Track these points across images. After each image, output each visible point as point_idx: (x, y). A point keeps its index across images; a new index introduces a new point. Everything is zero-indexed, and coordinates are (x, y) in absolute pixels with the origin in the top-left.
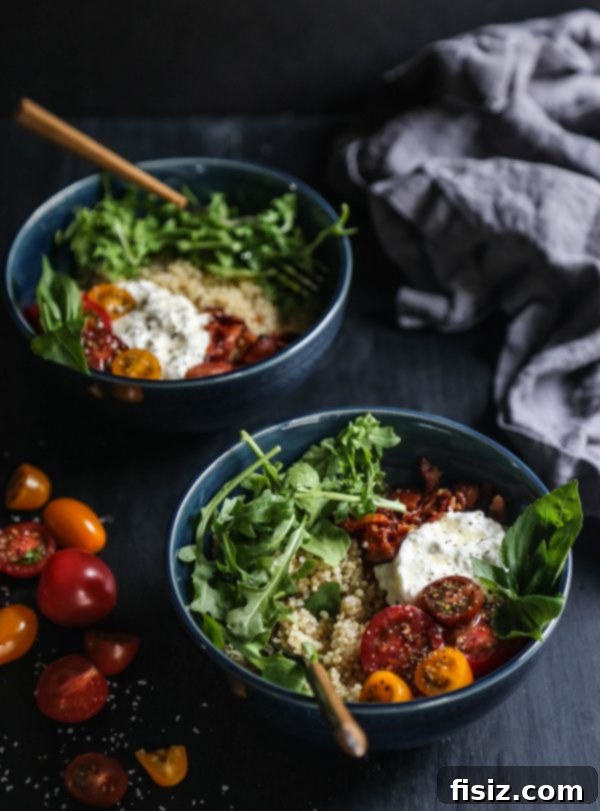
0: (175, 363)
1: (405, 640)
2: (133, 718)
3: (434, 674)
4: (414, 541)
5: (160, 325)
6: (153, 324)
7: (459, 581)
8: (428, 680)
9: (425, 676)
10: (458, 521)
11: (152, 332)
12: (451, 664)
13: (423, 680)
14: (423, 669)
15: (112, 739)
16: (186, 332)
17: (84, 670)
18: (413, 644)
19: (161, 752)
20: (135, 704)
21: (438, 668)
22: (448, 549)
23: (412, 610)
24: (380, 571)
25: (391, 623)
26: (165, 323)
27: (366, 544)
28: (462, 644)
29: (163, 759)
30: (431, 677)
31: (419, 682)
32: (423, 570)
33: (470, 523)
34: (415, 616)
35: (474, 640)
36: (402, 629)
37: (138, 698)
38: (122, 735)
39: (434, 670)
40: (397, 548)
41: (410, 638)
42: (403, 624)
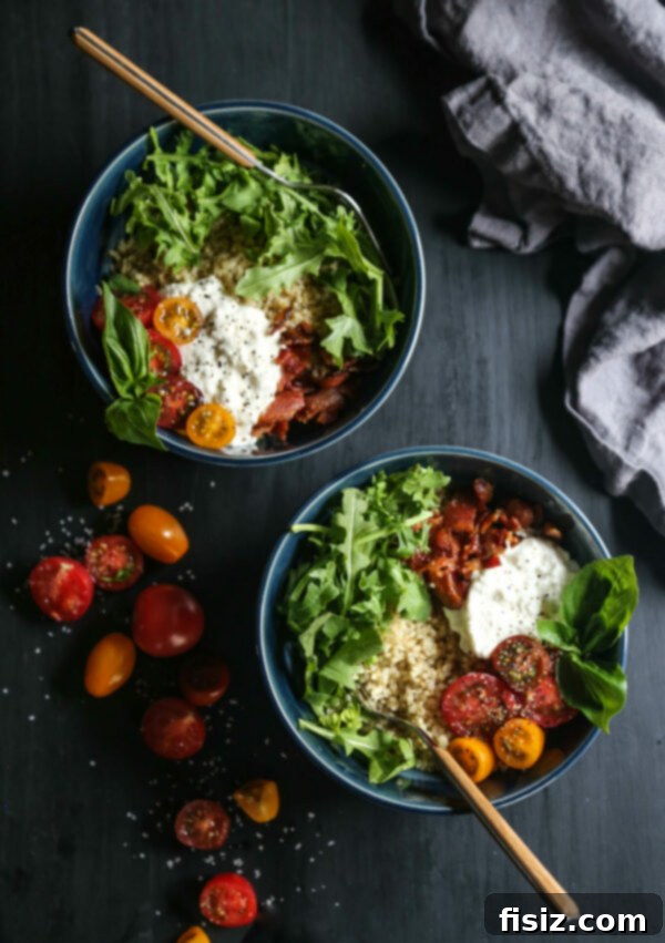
1: (482, 702)
2: (228, 741)
3: (512, 745)
4: (480, 592)
5: (230, 362)
6: (223, 359)
7: (525, 641)
8: (507, 751)
9: (504, 745)
10: (514, 560)
11: (223, 369)
12: (526, 736)
13: (503, 749)
14: (502, 739)
15: (212, 763)
16: (257, 372)
17: (182, 715)
18: (489, 704)
19: (255, 791)
20: (228, 725)
21: (516, 740)
22: (511, 597)
23: (487, 678)
24: (449, 614)
25: (469, 688)
26: (235, 360)
27: (433, 585)
28: (533, 703)
29: (258, 799)
30: (510, 748)
31: (500, 751)
32: (491, 624)
33: (527, 561)
34: (490, 683)
35: (543, 698)
36: (479, 693)
37: (231, 719)
38: (219, 759)
39: (511, 741)
40: (464, 595)
41: (486, 700)
42: (479, 689)
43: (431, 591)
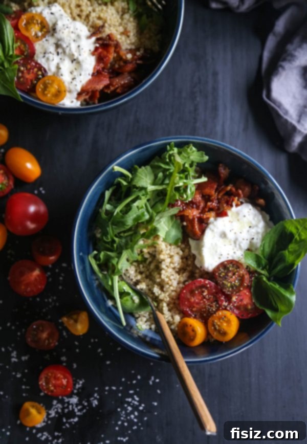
0: (74, 82)
1: (204, 297)
2: (60, 288)
3: (219, 326)
4: (213, 231)
5: (64, 52)
6: (60, 50)
7: (235, 264)
8: (215, 329)
9: (214, 325)
10: (238, 214)
11: (60, 56)
12: (229, 322)
13: (213, 328)
14: (213, 321)
15: (50, 300)
16: (81, 58)
18: (208, 300)
19: (75, 317)
20: (61, 278)
21: (222, 323)
22: (231, 236)
23: (209, 283)
24: (192, 243)
25: (197, 288)
26: (67, 51)
27: (185, 224)
28: (235, 302)
29: (76, 321)
30: (217, 327)
31: (211, 329)
32: (216, 252)
33: (244, 216)
34: (211, 286)
35: (241, 300)
36: (203, 292)
37: (63, 275)
38: (55, 298)
39: (219, 323)
40: (203, 232)
41: (207, 297)
42: (204, 289)
43: (183, 227)
